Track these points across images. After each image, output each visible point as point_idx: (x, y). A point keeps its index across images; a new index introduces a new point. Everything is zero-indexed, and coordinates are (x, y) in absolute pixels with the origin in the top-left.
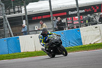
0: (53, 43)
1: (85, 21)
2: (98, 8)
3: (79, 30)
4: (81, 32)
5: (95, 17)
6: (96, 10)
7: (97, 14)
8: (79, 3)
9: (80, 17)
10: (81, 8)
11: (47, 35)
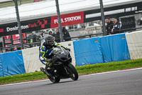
0: (58, 60)
1: (29, 40)
2: (46, 22)
4: (24, 55)
5: (42, 35)
6: (43, 26)
7: (45, 30)
8: (20, 16)
9: (22, 35)
10: (24, 23)
11: (52, 47)
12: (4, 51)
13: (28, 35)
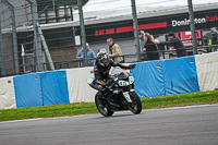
1: (206, 41)
3: (193, 60)
4: (197, 63)
9: (195, 33)
12: (167, 56)
13: (204, 33)
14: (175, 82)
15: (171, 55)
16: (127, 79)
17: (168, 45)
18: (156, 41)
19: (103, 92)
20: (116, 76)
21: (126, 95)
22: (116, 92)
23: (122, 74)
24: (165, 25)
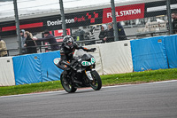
5: (91, 31)
12: (43, 50)
13: (73, 31)
14: (50, 71)
15: (46, 49)
16: (89, 60)
17: (44, 41)
18: (35, 38)
19: (68, 71)
20: (79, 57)
21: (88, 74)
22: (80, 71)
23: (85, 55)
24: (41, 25)
